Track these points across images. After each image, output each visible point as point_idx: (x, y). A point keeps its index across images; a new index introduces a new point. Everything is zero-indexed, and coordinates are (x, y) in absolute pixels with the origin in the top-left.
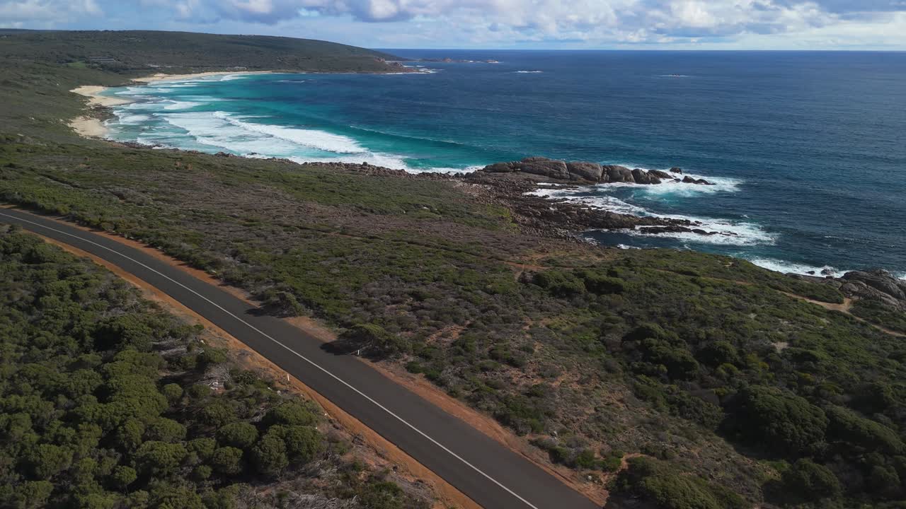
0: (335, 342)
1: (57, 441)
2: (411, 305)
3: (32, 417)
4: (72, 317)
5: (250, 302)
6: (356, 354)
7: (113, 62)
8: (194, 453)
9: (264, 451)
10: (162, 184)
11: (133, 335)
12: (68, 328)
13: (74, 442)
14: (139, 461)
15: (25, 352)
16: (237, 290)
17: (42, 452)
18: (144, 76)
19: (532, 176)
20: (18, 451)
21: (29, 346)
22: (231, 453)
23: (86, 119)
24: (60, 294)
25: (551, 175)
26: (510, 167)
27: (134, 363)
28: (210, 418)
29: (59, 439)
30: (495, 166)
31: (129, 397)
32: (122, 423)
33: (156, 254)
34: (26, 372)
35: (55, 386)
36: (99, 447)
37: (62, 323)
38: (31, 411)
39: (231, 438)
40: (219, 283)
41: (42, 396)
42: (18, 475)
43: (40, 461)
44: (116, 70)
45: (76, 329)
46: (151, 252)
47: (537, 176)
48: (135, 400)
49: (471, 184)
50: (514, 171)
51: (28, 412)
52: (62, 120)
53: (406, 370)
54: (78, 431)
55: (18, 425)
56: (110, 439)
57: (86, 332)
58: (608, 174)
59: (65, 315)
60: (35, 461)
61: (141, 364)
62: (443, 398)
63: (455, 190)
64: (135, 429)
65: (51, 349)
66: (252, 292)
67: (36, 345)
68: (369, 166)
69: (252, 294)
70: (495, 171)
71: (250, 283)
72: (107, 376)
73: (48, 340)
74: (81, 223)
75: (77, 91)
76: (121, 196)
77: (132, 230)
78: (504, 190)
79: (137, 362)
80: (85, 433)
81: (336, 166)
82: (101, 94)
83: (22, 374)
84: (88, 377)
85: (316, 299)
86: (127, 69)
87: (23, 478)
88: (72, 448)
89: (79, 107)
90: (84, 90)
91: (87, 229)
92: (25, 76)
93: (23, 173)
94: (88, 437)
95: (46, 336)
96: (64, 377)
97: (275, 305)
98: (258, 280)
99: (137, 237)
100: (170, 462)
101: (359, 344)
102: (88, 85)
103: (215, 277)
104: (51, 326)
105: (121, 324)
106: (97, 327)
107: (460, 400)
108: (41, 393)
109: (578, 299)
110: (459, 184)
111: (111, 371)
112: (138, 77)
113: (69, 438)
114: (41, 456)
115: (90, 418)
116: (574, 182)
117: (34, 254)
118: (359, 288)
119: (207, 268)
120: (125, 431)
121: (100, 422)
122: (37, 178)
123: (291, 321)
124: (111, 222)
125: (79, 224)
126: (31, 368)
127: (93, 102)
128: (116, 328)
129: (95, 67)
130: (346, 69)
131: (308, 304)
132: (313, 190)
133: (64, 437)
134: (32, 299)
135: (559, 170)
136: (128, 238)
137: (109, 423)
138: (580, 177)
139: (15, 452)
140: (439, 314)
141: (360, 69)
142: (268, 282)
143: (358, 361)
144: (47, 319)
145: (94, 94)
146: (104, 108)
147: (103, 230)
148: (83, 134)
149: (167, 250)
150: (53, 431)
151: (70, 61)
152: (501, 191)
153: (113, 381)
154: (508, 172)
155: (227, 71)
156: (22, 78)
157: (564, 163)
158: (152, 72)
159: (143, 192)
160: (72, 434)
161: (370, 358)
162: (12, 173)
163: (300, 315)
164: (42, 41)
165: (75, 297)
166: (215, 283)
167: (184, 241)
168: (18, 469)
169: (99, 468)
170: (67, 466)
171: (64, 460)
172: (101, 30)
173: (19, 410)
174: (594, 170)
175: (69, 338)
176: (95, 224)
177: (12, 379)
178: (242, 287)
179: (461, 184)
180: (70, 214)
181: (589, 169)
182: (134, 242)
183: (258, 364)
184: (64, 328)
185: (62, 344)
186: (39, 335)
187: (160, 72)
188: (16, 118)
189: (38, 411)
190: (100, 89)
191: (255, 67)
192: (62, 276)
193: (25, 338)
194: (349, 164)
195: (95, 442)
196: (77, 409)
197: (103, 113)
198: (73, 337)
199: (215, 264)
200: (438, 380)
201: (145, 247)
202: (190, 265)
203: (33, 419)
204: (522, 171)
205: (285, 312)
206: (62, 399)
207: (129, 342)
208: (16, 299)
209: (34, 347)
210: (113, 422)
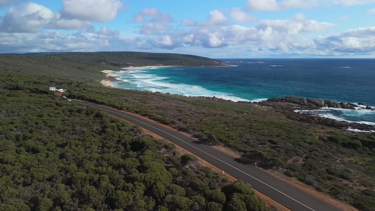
0: (240, 158)
1: (124, 189)
2: (270, 146)
3: (109, 177)
4: (119, 137)
5: (192, 138)
6: (254, 165)
7: (115, 62)
8: (196, 203)
9: (236, 206)
10: (140, 98)
11: (149, 145)
12: (119, 142)
13: (133, 191)
14: (169, 204)
15: (101, 150)
16: (185, 133)
17: (119, 194)
18: (126, 67)
19: (290, 104)
20: (106, 192)
21: (102, 147)
22: (217, 206)
23: (106, 81)
24: (113, 128)
25: (299, 103)
26: (280, 100)
27: (153, 157)
28: (197, 186)
29: (126, 188)
30: (272, 99)
31: (155, 171)
32: (155, 184)
33: (146, 119)
34: (104, 157)
35: (118, 164)
36: (144, 195)
37: (116, 139)
38: (109, 174)
39: (214, 197)
40: (176, 130)
41: (113, 168)
42: (106, 205)
43: (118, 198)
44: (116, 65)
45: (123, 141)
46: (144, 118)
47: (292, 104)
48: (159, 173)
49: (262, 106)
50: (282, 101)
51: (108, 174)
52: (98, 81)
53: (285, 175)
54: (134, 185)
55: (104, 180)
56: (149, 191)
57: (127, 143)
58: (327, 104)
59: (117, 136)
60: (116, 198)
61: (156, 157)
62: (314, 192)
63: (256, 108)
64: (161, 187)
65: (112, 149)
66: (192, 134)
67: (106, 147)
68: (216, 98)
69: (192, 135)
70: (273, 101)
71: (191, 131)
72: (142, 161)
73: (111, 145)
74: (114, 107)
75: (102, 71)
76: (126, 100)
77: (135, 110)
78: (278, 109)
79: (154, 156)
80: (138, 187)
81: (202, 98)
82: (111, 72)
83: (102, 158)
84: (133, 161)
85: (225, 139)
86: (120, 65)
87: (109, 207)
88: (132, 194)
89: (104, 77)
90: (105, 71)
91: (116, 109)
92: (85, 66)
93: (89, 92)
94: (139, 189)
95: (110, 143)
96: (122, 160)
97: (205, 140)
98: (194, 129)
99: (137, 112)
100: (185, 206)
101: (254, 160)
102: (106, 70)
103: (174, 128)
104: (111, 140)
105: (143, 140)
106: (132, 141)
107: (325, 194)
108: (112, 167)
109: (359, 149)
110: (257, 106)
111: (143, 159)
112: (124, 67)
113: (130, 189)
114: (118, 196)
115: (139, 179)
116: (311, 107)
117: (99, 114)
118: (242, 136)
119: (170, 124)
120: (157, 188)
121: (144, 182)
122: (94, 93)
123: (215, 147)
124: (126, 107)
125: (112, 108)
126: (106, 156)
127: (108, 75)
128: (141, 142)
129: (109, 64)
130: (201, 65)
131: (221, 140)
132: (196, 105)
133: (128, 188)
134: (101, 129)
135: (303, 101)
136: (133, 113)
137: (148, 183)
138: (313, 105)
139: (104, 193)
140: (288, 151)
141: (206, 65)
142: (198, 131)
143: (256, 168)
144: (109, 137)
145: (109, 73)
146: (112, 77)
147: (122, 110)
148: (105, 85)
149: (150, 117)
150: (121, 184)
151: (100, 62)
152: (277, 109)
153: (145, 163)
154: (278, 102)
155: (155, 66)
156: (84, 67)
157: (305, 98)
158: (128, 66)
159: (134, 100)
160: (132, 187)
161: (263, 168)
162: (84, 91)
163: (219, 145)
164: (91, 55)
165: (120, 130)
166: (175, 130)
167: (157, 114)
168: (106, 202)
169: (147, 206)
170: (130, 203)
171: (129, 200)
172: (112, 51)
173: (104, 173)
174: (320, 102)
175: (120, 145)
176: (119, 107)
177: (97, 160)
178: (188, 132)
179: (258, 106)
180: (109, 104)
181: (318, 102)
182: (136, 114)
183: (206, 166)
184: (117, 141)
185: (117, 147)
186: (107, 143)
187: (132, 66)
188: (82, 79)
189: (113, 174)
190: (111, 71)
191: (166, 64)
192: (112, 122)
193: (101, 144)
194: (207, 97)
195: (142, 192)
196: (130, 175)
197: (112, 79)
198: (122, 145)
199: (173, 123)
200: (306, 181)
201: (141, 116)
202: (162, 123)
203: (110, 178)
204: (285, 101)
205: (211, 144)
206: (123, 170)
207: (147, 148)
208: (94, 130)
209: (105, 148)
210: (150, 182)
